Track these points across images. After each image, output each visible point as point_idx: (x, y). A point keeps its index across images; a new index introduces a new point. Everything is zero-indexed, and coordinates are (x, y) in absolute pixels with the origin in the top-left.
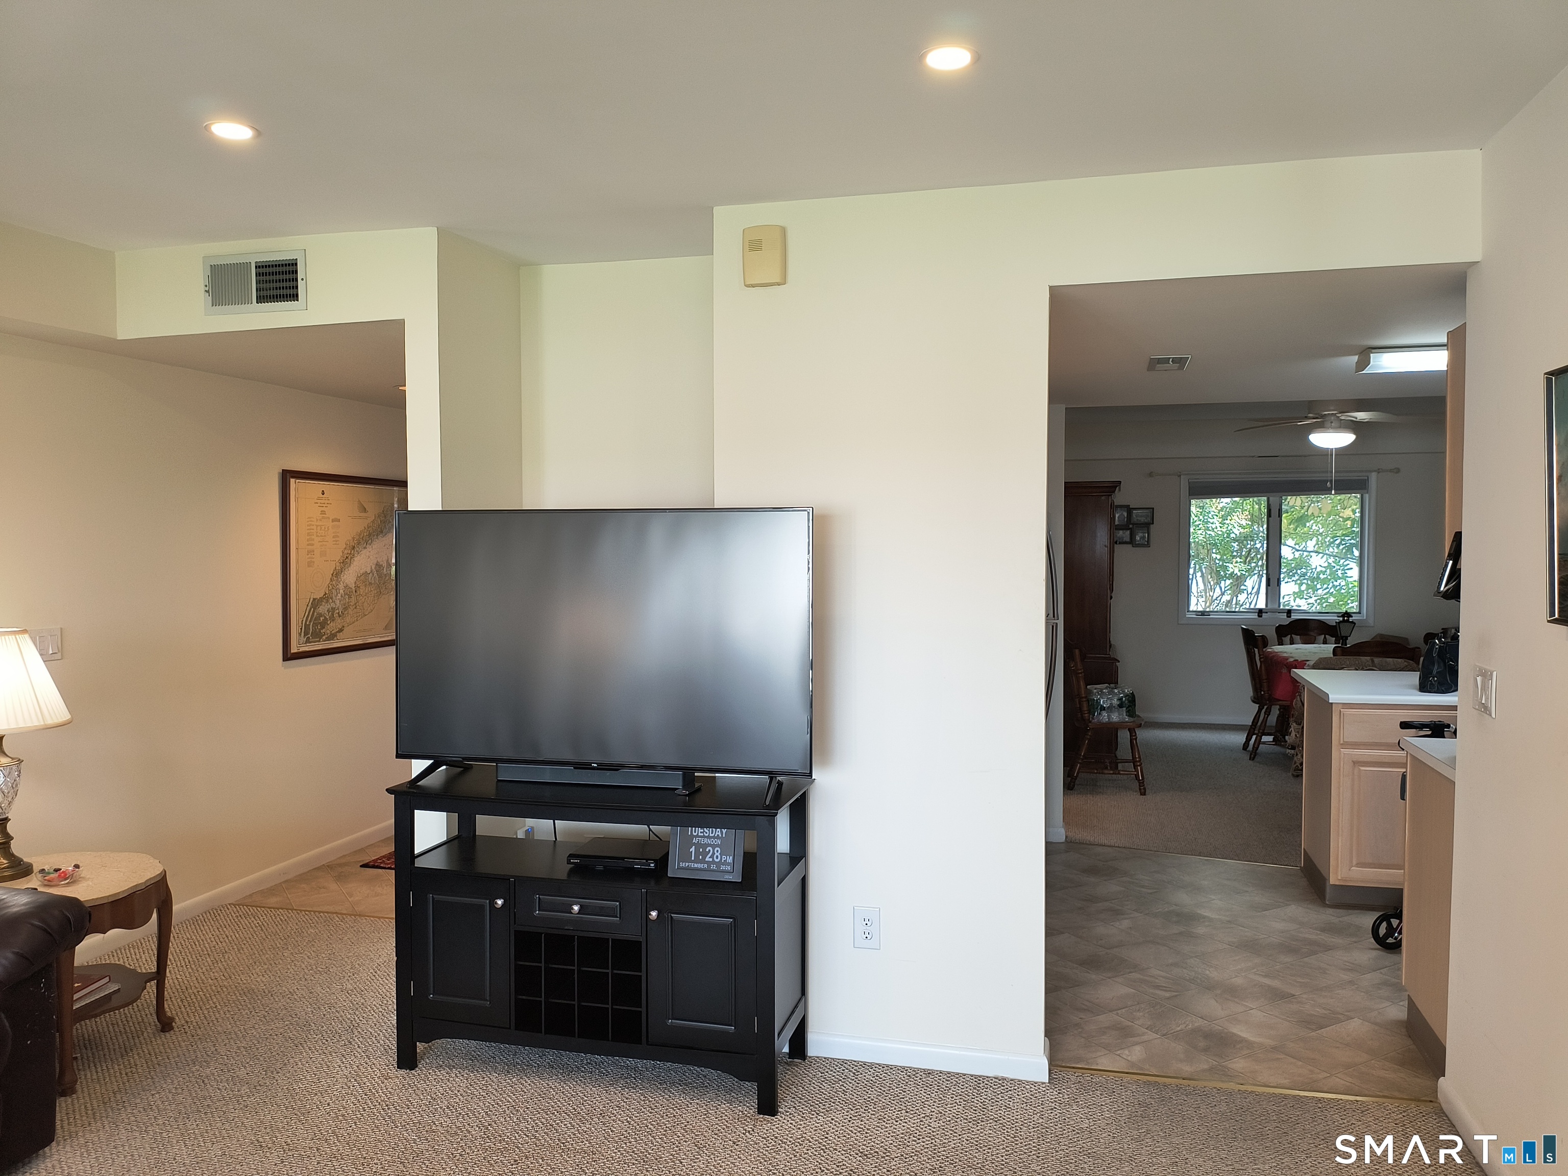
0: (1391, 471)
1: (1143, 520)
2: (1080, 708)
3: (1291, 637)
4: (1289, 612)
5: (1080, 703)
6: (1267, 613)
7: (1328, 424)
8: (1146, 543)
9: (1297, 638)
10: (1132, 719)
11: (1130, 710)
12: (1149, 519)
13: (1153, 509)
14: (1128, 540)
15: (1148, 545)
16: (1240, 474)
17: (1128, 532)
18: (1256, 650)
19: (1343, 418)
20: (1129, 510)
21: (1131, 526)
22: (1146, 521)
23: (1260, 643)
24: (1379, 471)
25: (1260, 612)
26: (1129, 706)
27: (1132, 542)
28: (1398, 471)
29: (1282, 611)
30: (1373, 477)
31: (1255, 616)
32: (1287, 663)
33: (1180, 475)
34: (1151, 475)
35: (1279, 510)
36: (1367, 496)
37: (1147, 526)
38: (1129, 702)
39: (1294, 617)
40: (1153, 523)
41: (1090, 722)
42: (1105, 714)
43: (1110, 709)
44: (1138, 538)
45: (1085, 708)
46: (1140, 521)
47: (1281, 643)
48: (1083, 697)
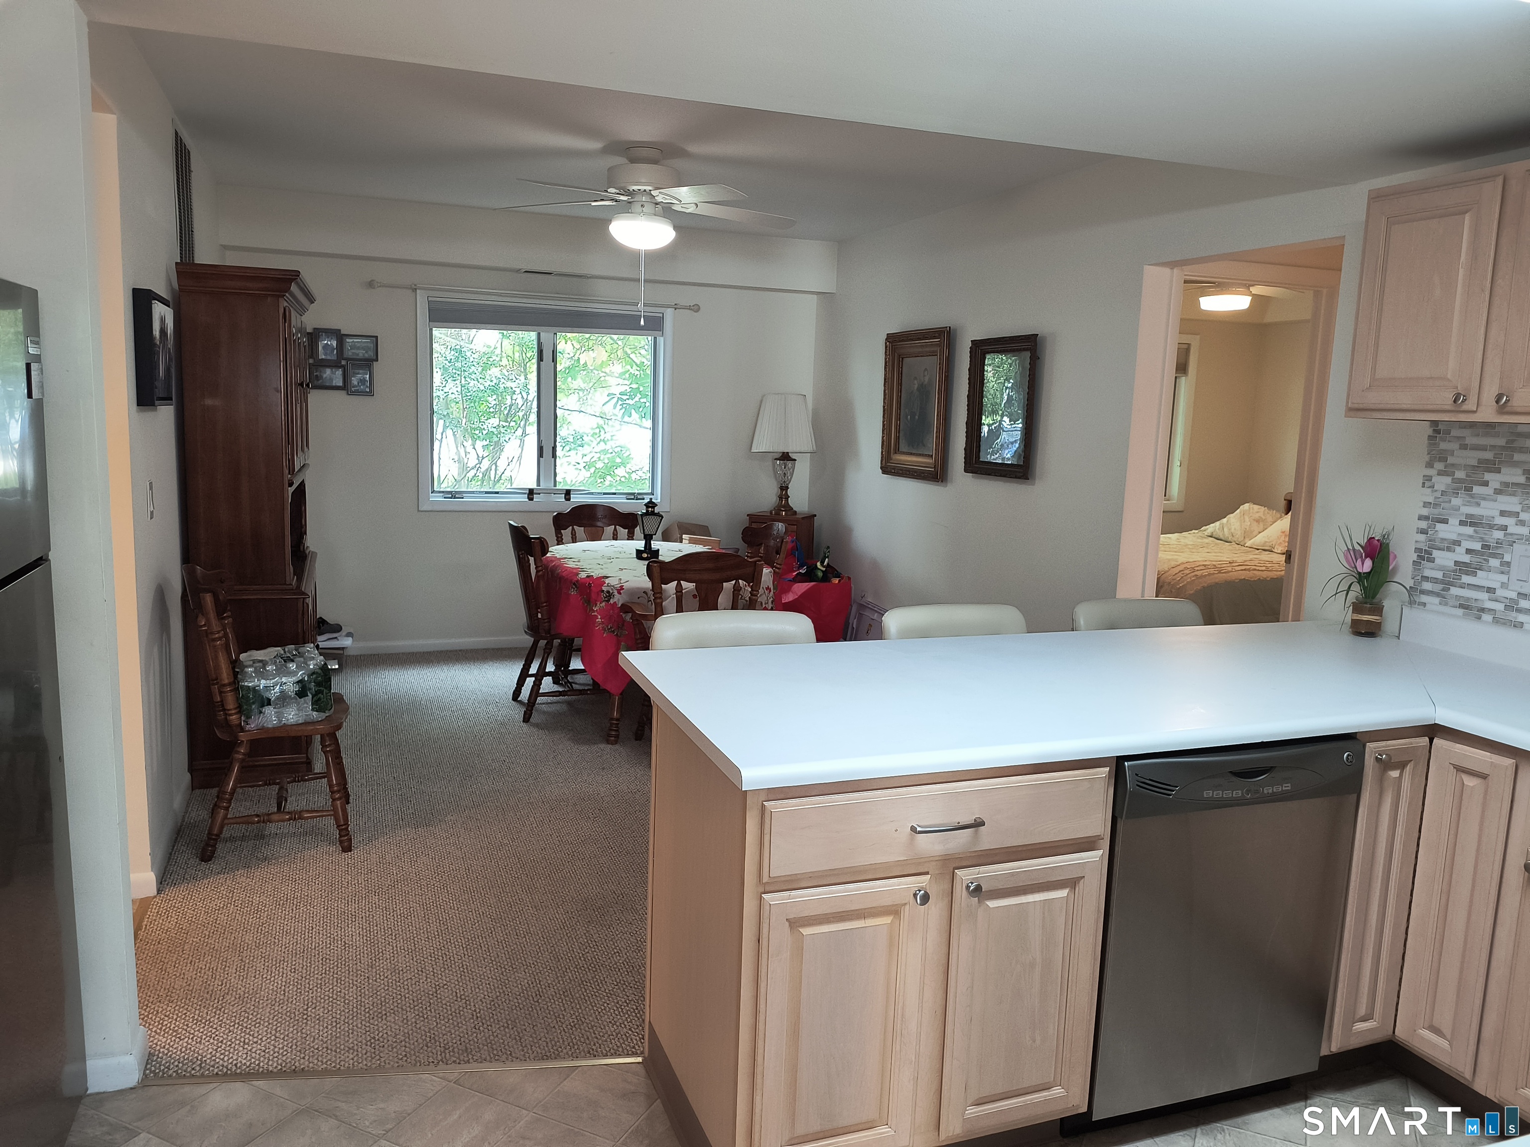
0: (689, 308)
1: (361, 354)
2: (222, 703)
3: (573, 529)
4: (568, 493)
5: (221, 693)
6: (539, 494)
7: (637, 207)
8: (368, 390)
9: (580, 531)
10: (323, 716)
11: (319, 699)
12: (371, 354)
13: (377, 337)
14: (340, 384)
15: (371, 393)
16: (500, 295)
17: (339, 372)
18: (532, 559)
19: (659, 199)
20: (340, 337)
21: (343, 362)
22: (366, 355)
23: (538, 549)
24: (676, 307)
25: (531, 493)
26: (317, 693)
27: (345, 387)
28: (696, 308)
29: (556, 492)
30: (669, 314)
31: (524, 498)
32: (577, 581)
33: (416, 289)
34: (371, 284)
35: (553, 351)
36: (661, 340)
37: (368, 363)
38: (318, 684)
39: (577, 499)
40: (377, 360)
41: (242, 730)
42: (269, 711)
43: (283, 698)
44: (355, 381)
45: (231, 703)
46: (358, 355)
47: (560, 542)
48: (224, 685)
